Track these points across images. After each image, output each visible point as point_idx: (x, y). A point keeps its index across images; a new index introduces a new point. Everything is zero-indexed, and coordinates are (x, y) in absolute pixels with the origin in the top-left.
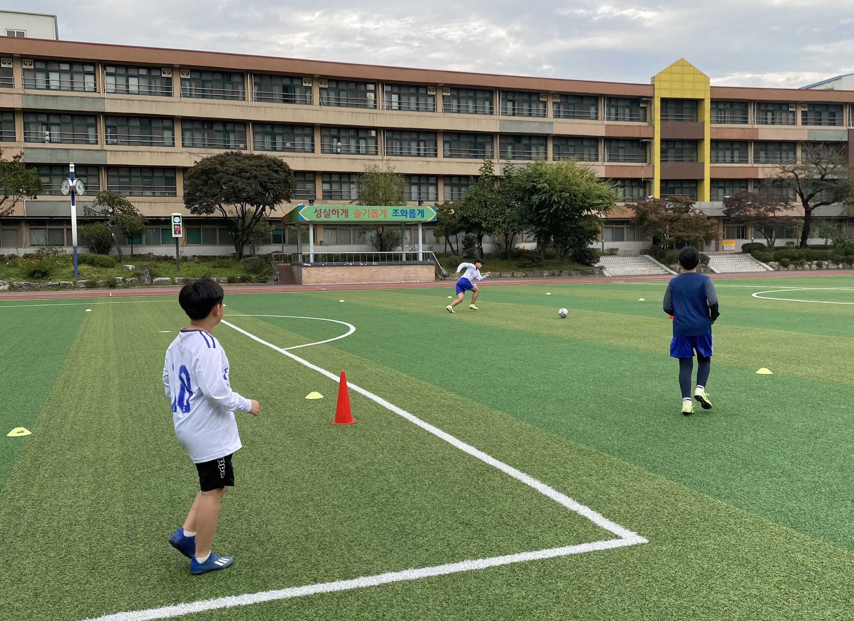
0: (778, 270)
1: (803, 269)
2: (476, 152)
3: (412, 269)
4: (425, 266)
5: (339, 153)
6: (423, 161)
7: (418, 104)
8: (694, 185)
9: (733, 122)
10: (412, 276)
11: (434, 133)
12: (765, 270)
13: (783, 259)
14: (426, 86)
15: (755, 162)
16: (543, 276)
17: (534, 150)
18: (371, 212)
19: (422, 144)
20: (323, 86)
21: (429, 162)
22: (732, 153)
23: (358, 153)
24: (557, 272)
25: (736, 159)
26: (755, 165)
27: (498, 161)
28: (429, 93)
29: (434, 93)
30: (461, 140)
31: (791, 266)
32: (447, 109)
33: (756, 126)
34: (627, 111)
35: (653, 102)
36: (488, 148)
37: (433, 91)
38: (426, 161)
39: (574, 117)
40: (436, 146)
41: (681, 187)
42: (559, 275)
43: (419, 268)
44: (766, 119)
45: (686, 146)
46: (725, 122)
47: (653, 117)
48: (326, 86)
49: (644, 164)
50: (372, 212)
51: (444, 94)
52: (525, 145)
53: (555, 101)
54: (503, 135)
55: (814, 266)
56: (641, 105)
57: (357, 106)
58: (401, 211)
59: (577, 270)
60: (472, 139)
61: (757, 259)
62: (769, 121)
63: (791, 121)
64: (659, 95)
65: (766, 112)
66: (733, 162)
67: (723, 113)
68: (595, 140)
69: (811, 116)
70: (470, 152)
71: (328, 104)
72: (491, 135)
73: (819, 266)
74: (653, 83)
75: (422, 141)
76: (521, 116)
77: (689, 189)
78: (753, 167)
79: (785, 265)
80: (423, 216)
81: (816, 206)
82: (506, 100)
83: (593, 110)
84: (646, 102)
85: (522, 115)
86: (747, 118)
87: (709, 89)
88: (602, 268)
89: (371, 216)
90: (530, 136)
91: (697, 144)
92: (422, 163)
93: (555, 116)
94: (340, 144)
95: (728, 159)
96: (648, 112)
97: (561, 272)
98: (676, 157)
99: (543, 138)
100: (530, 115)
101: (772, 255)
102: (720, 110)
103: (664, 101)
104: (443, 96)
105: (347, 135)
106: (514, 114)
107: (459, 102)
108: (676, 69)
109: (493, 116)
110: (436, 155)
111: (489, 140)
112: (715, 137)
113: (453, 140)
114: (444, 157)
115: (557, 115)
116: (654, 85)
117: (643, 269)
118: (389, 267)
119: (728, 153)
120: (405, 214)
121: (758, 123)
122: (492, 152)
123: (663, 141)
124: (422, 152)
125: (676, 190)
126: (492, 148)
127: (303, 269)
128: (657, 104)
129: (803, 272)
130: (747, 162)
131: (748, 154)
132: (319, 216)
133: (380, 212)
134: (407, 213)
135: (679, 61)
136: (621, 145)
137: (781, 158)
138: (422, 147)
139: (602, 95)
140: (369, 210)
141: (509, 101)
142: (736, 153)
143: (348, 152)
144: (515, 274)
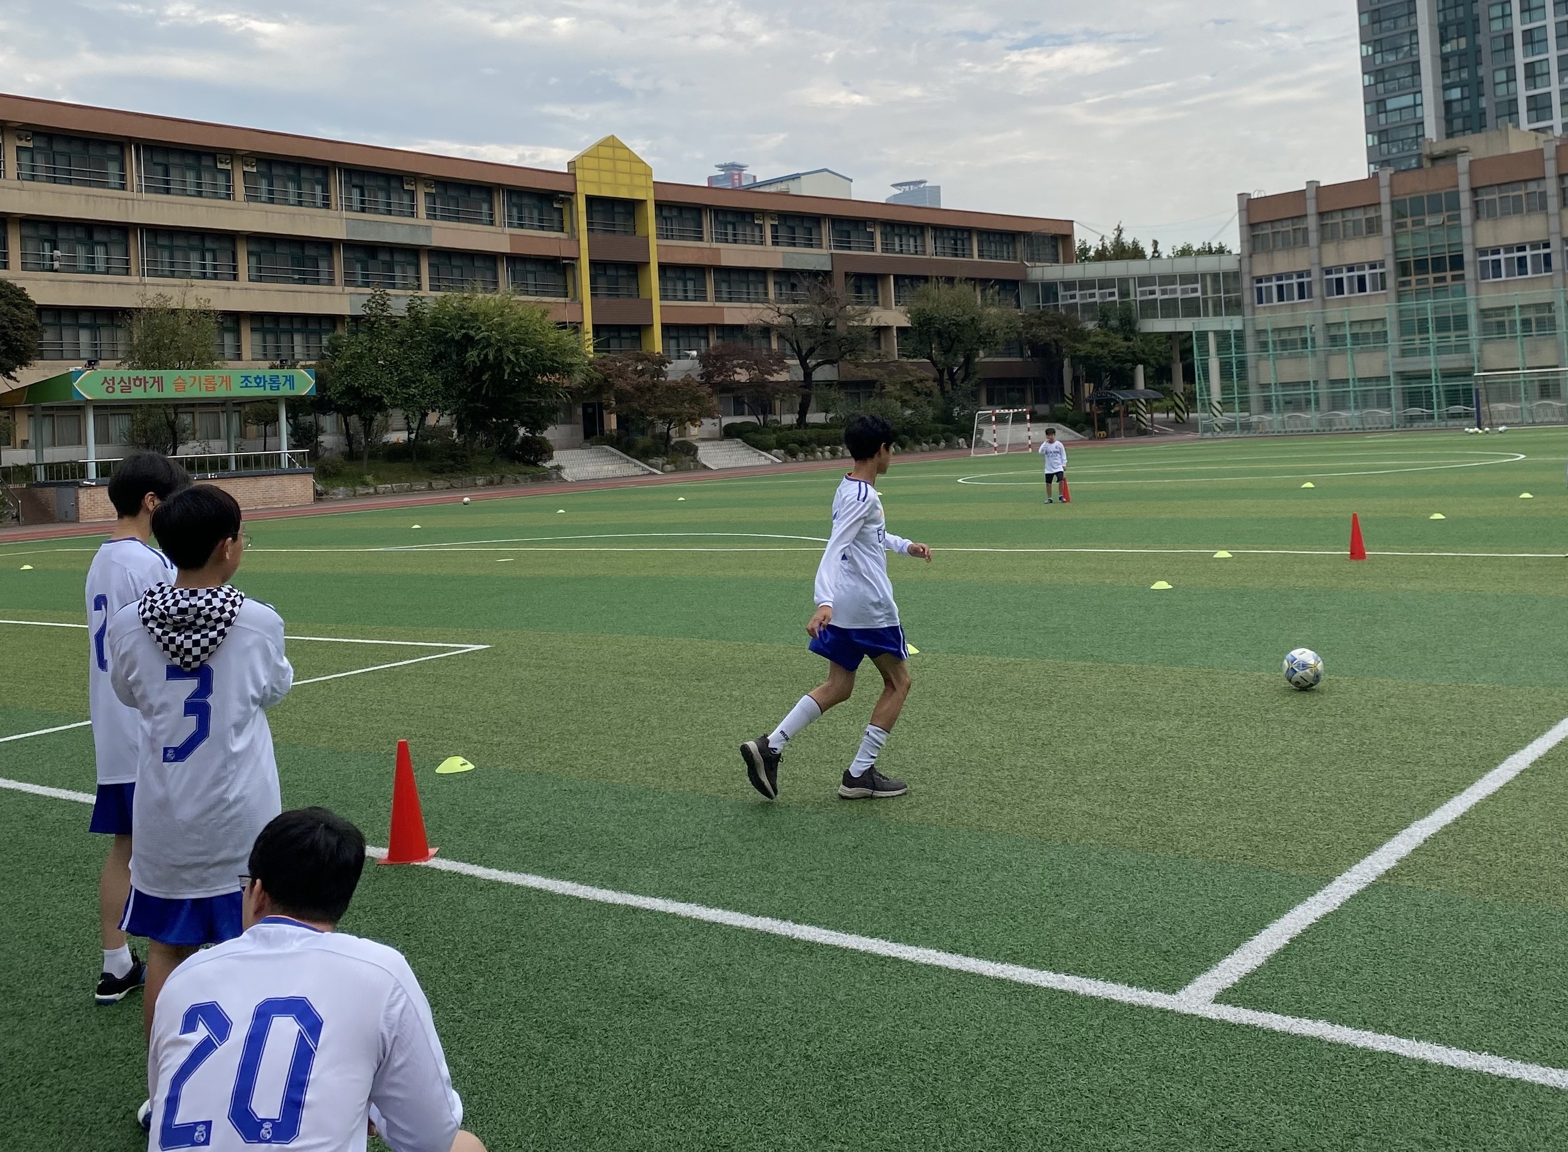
0: (785, 462)
1: (816, 459)
2: (304, 273)
3: (274, 482)
4: (297, 476)
5: (56, 271)
6: (218, 287)
7: (199, 185)
8: (635, 334)
9: (682, 238)
10: (276, 495)
11: (229, 238)
12: (769, 462)
13: (790, 445)
14: (214, 154)
15: (718, 299)
16: (476, 485)
17: (398, 273)
18: (203, 381)
19: (209, 256)
20: (23, 144)
21: (229, 288)
22: (685, 285)
23: (93, 270)
24: (496, 478)
25: (690, 294)
26: (718, 304)
27: (343, 290)
28: (220, 166)
29: (229, 167)
30: (277, 251)
31: (801, 455)
32: (252, 196)
33: (715, 245)
34: (536, 214)
35: (574, 200)
36: (323, 266)
37: (228, 164)
38: (223, 288)
39: (458, 220)
40: (234, 260)
41: (619, 337)
42: (501, 483)
43: (286, 480)
44: (726, 234)
45: (622, 273)
46: (672, 237)
47: (575, 225)
48: (30, 145)
49: (562, 300)
50: (206, 380)
51: (246, 169)
52: (384, 262)
53: (427, 190)
54: (350, 245)
55: (827, 454)
56: (555, 206)
57: (89, 184)
58: (255, 379)
59: (525, 474)
60: (296, 251)
61: (753, 446)
62: (730, 238)
63: (757, 239)
64: (585, 189)
65: (725, 224)
66: (686, 299)
67: (669, 223)
68: (491, 258)
69: (781, 233)
70: (294, 272)
71: (33, 178)
72: (328, 245)
73: (833, 453)
74: (572, 172)
75: (208, 250)
76: (375, 213)
77: (629, 341)
78: (714, 307)
79: (793, 455)
80: (292, 387)
81: (818, 365)
82: (350, 185)
83: (485, 208)
84: (562, 201)
85: (376, 211)
86: (701, 232)
87: (652, 185)
88: (559, 468)
89: (203, 387)
90: (393, 248)
91: (637, 271)
92: (216, 290)
93: (429, 216)
94: (57, 253)
95: (680, 294)
96: (566, 217)
97: (503, 477)
98: (609, 290)
99: (413, 252)
100: (389, 213)
101: (772, 438)
102: (665, 218)
103: (590, 200)
104: (244, 172)
105: (72, 237)
106: (363, 210)
107: (271, 184)
108: (605, 152)
109: (330, 211)
110: (235, 277)
111: (323, 252)
112: (663, 260)
113: (265, 252)
114: (250, 280)
115: (432, 215)
116: (574, 175)
117: (610, 467)
118: (235, 480)
119: (680, 286)
120: (262, 384)
121: (717, 240)
122: (331, 274)
123: (593, 264)
124: (209, 271)
125: (612, 341)
126: (331, 266)
127: (81, 491)
128: (582, 205)
129: (816, 464)
130: (704, 299)
131: (705, 287)
132: (110, 390)
133: (218, 381)
134: (265, 381)
135: (608, 139)
136: (530, 267)
137: (748, 293)
138: (209, 261)
139: (499, 186)
140: (200, 377)
141: (354, 186)
142: (690, 285)
143: (73, 269)
144: (434, 485)
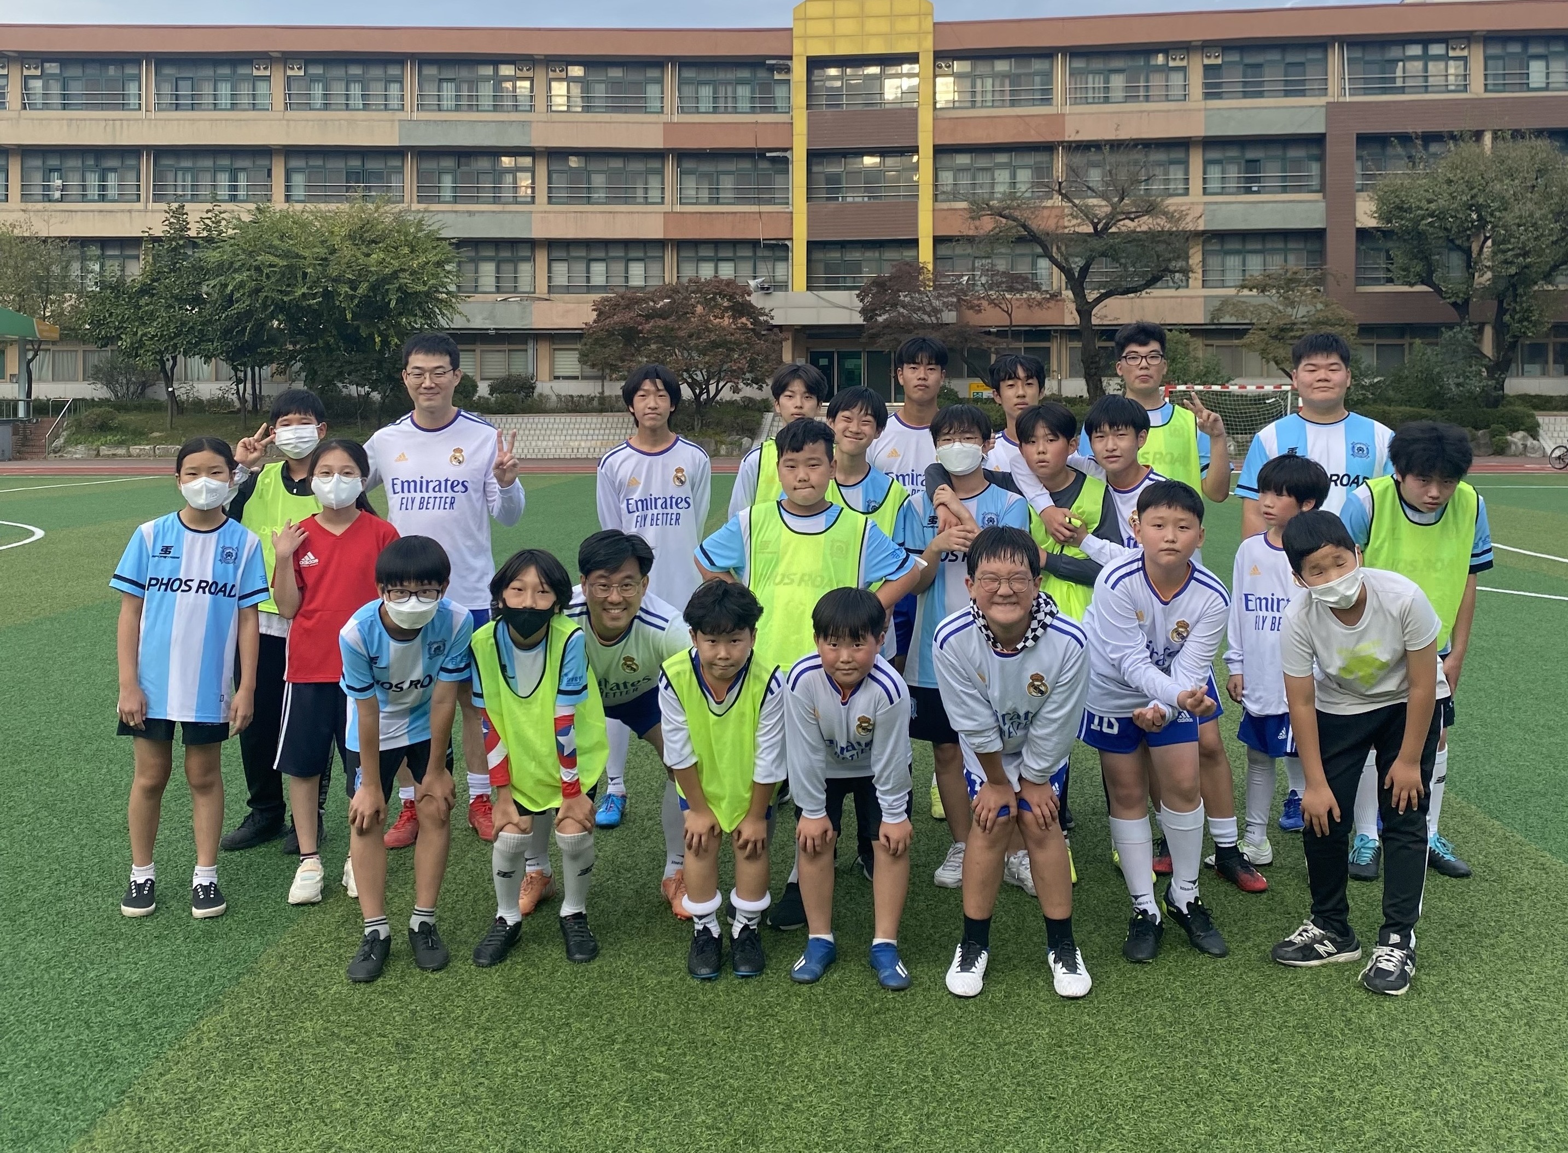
9: (1013, 103)
17: (505, 184)
19: (242, 176)
22: (1013, 176)
23: (108, 198)
25: (1022, 189)
29: (268, 72)
32: (297, 104)
35: (791, 66)
44: (1107, 90)
47: (793, 101)
51: (289, 73)
52: (482, 172)
53: (553, 75)
62: (1116, 94)
63: (1176, 92)
64: (801, 51)
65: (1106, 74)
69: (1233, 78)
83: (654, 91)
84: (785, 69)
85: (477, 108)
86: (1051, 91)
87: (931, 28)
90: (494, 153)
95: (1002, 190)
99: (528, 156)
100: (497, 109)
104: (286, 77)
106: (458, 108)
112: (947, 141)
116: (793, 30)
119: (1003, 177)
128: (799, 71)
131: (1051, 176)
141: (444, 80)
